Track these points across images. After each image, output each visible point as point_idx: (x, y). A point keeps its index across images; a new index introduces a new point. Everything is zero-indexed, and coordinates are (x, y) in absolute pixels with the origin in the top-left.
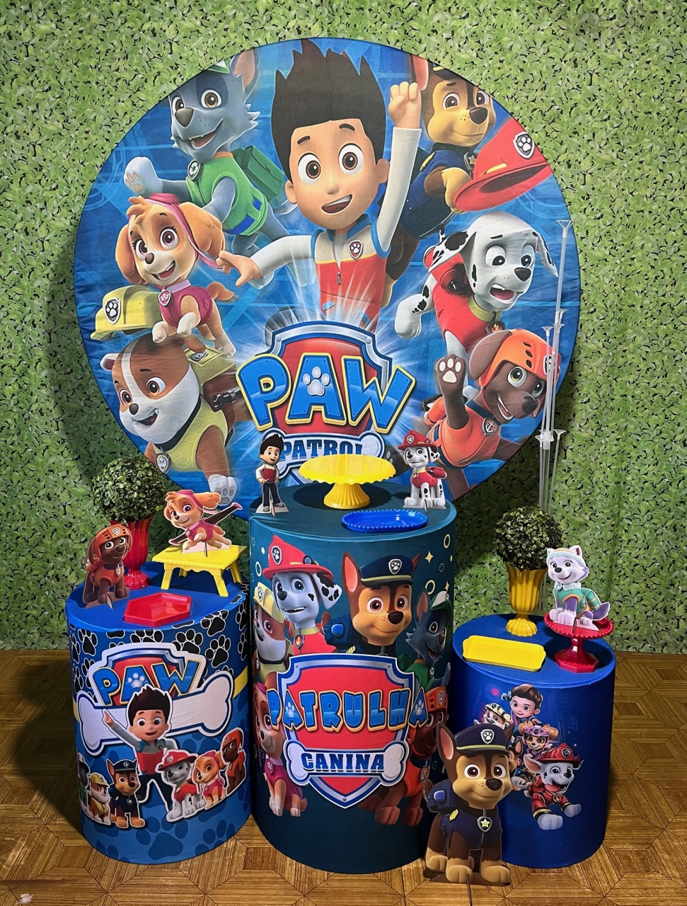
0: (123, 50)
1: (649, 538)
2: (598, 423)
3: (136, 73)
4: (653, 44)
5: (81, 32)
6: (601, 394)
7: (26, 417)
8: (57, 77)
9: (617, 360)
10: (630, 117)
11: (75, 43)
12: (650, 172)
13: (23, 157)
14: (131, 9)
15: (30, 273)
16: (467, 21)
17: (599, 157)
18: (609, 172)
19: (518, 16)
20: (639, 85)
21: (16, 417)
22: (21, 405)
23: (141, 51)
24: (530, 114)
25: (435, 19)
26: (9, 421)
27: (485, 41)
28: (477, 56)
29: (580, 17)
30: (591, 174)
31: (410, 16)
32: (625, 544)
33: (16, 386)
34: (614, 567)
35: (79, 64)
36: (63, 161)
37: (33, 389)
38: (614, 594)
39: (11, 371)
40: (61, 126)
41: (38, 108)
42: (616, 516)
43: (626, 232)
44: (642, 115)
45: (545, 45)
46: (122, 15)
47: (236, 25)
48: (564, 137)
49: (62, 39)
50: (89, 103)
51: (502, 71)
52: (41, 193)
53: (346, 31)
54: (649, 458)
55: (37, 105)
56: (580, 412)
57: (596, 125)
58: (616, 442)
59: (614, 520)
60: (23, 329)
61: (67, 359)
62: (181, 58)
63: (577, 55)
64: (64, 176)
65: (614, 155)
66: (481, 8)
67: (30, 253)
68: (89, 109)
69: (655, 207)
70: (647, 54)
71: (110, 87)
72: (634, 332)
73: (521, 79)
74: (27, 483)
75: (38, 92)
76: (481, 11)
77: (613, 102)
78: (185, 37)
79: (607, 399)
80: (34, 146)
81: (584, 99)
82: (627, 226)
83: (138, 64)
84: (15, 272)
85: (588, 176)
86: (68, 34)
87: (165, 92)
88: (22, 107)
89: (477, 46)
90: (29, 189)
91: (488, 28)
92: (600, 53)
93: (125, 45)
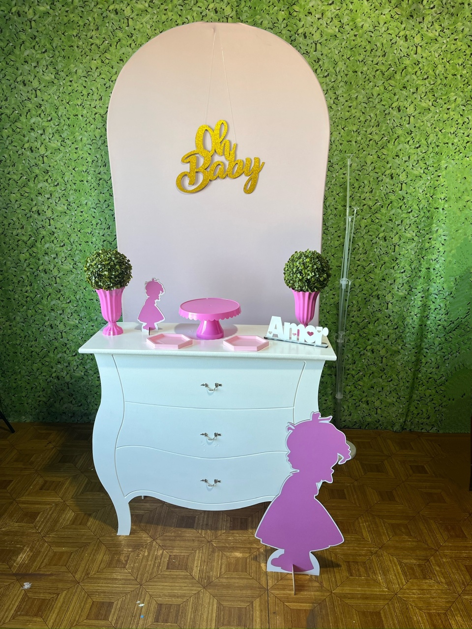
0: (95, 24)
1: (440, 361)
2: (410, 286)
3: (104, 40)
4: (459, 26)
5: (67, 11)
6: (413, 267)
7: (35, 274)
8: (51, 43)
9: (425, 245)
10: (442, 77)
11: (63, 19)
12: (454, 116)
13: (28, 98)
15: (35, 178)
16: (332, 7)
17: (420, 105)
18: (426, 116)
20: (449, 56)
21: (29, 274)
22: (32, 266)
23: (107, 25)
24: (373, 73)
25: (311, 5)
26: (24, 277)
27: (345, 20)
28: (339, 31)
29: (410, 7)
30: (414, 116)
32: (423, 365)
33: (28, 254)
34: (415, 379)
35: (66, 34)
36: (55, 101)
37: (40, 256)
38: (415, 396)
39: (24, 244)
40: (53, 77)
41: (38, 64)
42: (419, 349)
43: (435, 157)
44: (450, 76)
45: (386, 25)
47: (172, 6)
48: (397, 90)
49: (54, 17)
50: (72, 61)
51: (356, 42)
52: (40, 123)
53: (249, 12)
54: (443, 310)
55: (38, 62)
57: (420, 82)
58: (421, 299)
59: (417, 349)
60: (31, 216)
61: (61, 237)
62: (135, 29)
63: (408, 33)
64: (56, 112)
65: (430, 104)
67: (34, 165)
69: (456, 140)
70: (455, 34)
71: (87, 49)
72: (438, 226)
73: (368, 48)
74: (38, 317)
75: (38, 53)
77: (431, 66)
78: (137, 15)
79: (416, 271)
80: (36, 91)
81: (411, 63)
82: (437, 153)
83: (105, 34)
84: (25, 177)
85: (412, 118)
86: (58, 13)
87: (123, 54)
88: (28, 63)
89: (339, 25)
90: (33, 120)
91: (347, 12)
92: (424, 31)
93: (97, 20)
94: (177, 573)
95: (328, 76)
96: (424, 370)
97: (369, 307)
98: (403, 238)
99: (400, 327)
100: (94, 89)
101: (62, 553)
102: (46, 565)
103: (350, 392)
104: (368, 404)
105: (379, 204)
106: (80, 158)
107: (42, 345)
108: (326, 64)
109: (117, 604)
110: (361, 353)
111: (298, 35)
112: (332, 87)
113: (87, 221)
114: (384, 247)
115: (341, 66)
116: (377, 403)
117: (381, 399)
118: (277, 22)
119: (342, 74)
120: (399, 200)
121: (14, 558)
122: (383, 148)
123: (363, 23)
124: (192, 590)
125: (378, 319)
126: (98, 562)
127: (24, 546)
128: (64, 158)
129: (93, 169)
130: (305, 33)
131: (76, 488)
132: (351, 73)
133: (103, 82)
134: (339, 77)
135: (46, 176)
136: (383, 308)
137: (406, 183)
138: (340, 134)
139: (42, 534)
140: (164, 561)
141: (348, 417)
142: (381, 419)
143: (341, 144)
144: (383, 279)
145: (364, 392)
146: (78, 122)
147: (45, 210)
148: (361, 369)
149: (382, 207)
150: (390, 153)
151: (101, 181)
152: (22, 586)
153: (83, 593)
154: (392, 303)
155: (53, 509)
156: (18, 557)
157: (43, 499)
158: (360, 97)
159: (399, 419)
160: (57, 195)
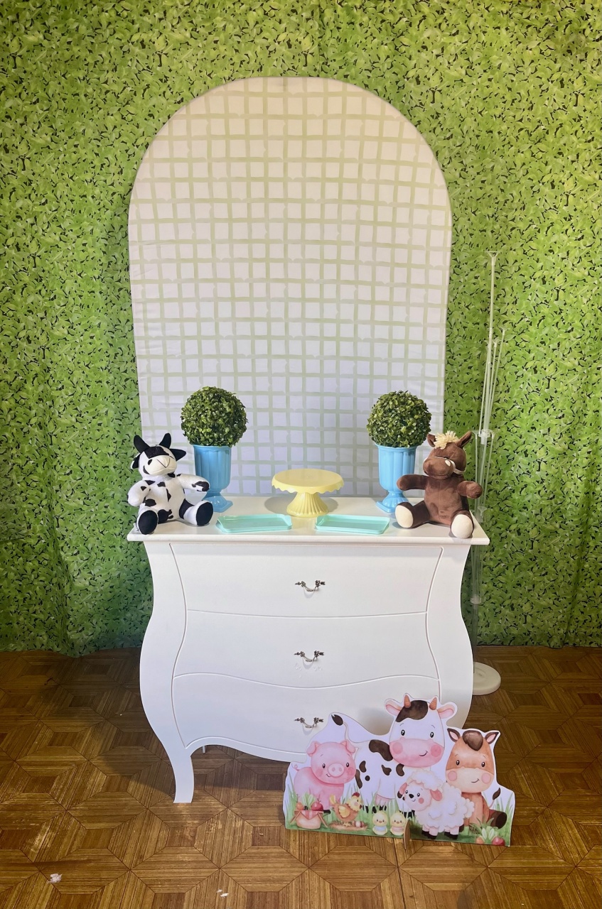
0: (112, 62)
2: (571, 437)
3: (125, 85)
5: (69, 43)
6: (575, 410)
7: (25, 430)
8: (45, 89)
9: (591, 377)
11: (63, 54)
13: (12, 171)
14: (118, 20)
15: (23, 289)
16: (456, 38)
17: (582, 178)
18: (591, 193)
19: (507, 34)
21: (14, 431)
22: (19, 419)
23: (130, 63)
24: (516, 134)
25: (426, 35)
26: (7, 435)
27: (474, 58)
28: (466, 74)
29: (567, 38)
30: (573, 195)
31: (401, 31)
32: (592, 550)
33: (13, 401)
34: (581, 570)
35: (68, 76)
36: (52, 175)
37: (32, 403)
38: (580, 596)
39: (7, 386)
40: (49, 139)
41: (26, 121)
42: (584, 524)
45: (533, 65)
46: (111, 26)
47: (225, 37)
48: (549, 158)
49: (50, 50)
50: (78, 116)
51: (490, 89)
52: (31, 207)
53: (337, 46)
55: (26, 118)
56: (555, 427)
57: (581, 146)
58: (587, 455)
59: (583, 528)
60: (17, 345)
61: (58, 375)
62: (170, 70)
63: (564, 76)
64: (53, 191)
65: (597, 176)
66: (471, 25)
67: (22, 269)
68: (77, 122)
71: (99, 99)
73: (508, 98)
75: (26, 104)
76: (471, 29)
77: (597, 123)
78: (174, 49)
79: (580, 414)
80: (23, 160)
81: (569, 119)
83: (127, 76)
84: (9, 288)
85: (571, 197)
86: (56, 45)
87: (154, 106)
88: (11, 119)
89: (466, 63)
90: (19, 204)
91: (477, 45)
92: (586, 73)
93: (114, 56)
94: (269, 851)
95: (452, 137)
96: (592, 557)
97: (513, 468)
98: (561, 368)
99: (556, 495)
100: (111, 157)
101: (100, 831)
102: (79, 848)
103: (487, 592)
104: (513, 609)
105: (527, 319)
106: (89, 258)
107: (38, 534)
108: (449, 121)
109: (190, 896)
110: (503, 535)
111: (408, 79)
112: (458, 153)
113: (99, 351)
114: (533, 381)
115: (469, 123)
116: (526, 608)
117: (531, 601)
118: (378, 60)
119: (471, 135)
120: (555, 315)
121: (29, 841)
122: (531, 240)
123: (501, 61)
124: (293, 872)
125: (526, 486)
126: (153, 840)
127: (41, 824)
128: (65, 258)
129: (109, 275)
130: (418, 77)
131: (102, 741)
132: (483, 134)
133: (125, 147)
134: (467, 139)
135: (38, 285)
136: (534, 469)
137: (564, 290)
138: (469, 220)
139: (64, 806)
140: (247, 835)
141: (484, 629)
142: (531, 630)
143: (471, 235)
144: (533, 428)
145: (506, 592)
146: (87, 205)
147: (38, 335)
148: (502, 558)
149: (531, 324)
150: (541, 248)
151: (121, 292)
152: (49, 879)
153: (139, 883)
154: (545, 462)
155: (74, 770)
156: (35, 840)
157: (57, 758)
158: (498, 169)
159: (559, 630)
160: (54, 314)
